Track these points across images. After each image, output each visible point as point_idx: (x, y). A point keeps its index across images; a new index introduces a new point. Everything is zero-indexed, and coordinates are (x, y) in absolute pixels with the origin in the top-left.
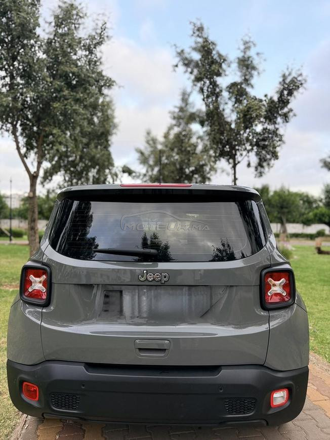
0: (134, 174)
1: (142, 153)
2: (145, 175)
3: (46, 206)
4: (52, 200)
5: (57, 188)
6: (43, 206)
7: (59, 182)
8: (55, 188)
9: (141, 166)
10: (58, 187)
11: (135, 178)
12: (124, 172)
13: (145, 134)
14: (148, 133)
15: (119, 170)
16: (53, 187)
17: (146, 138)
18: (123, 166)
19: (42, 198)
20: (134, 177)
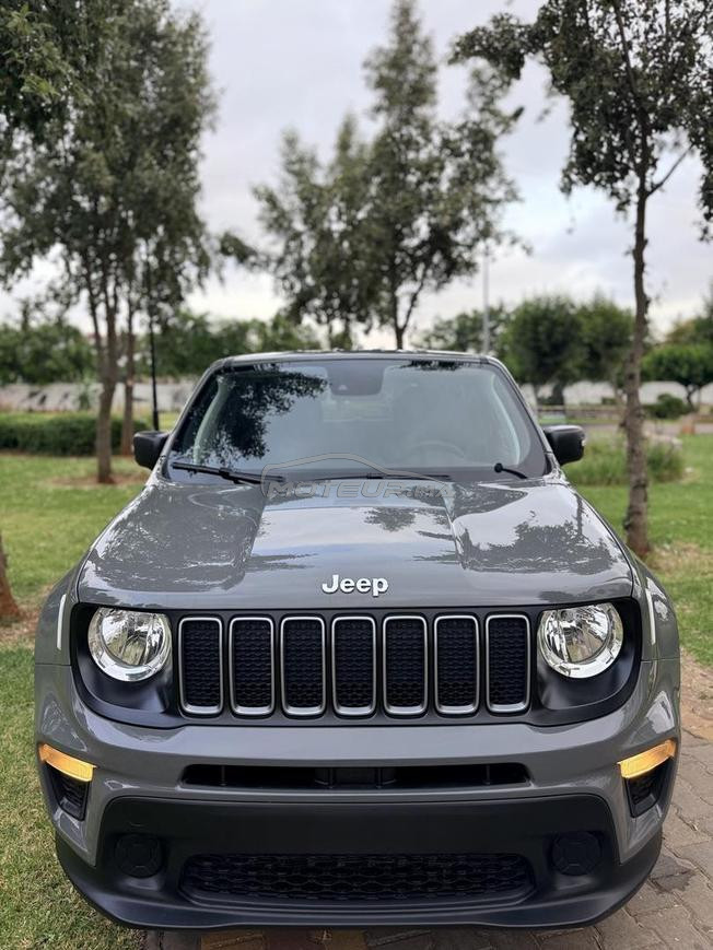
0: (252, 259)
1: (271, 200)
2: (281, 261)
3: (27, 349)
4: (38, 334)
5: (48, 299)
6: (18, 349)
7: (53, 282)
8: (42, 299)
9: (272, 237)
10: (51, 294)
11: (256, 269)
12: (224, 251)
13: (282, 145)
14: (291, 142)
15: (212, 247)
16: (38, 296)
17: (285, 155)
18: (222, 235)
19: (13, 331)
20: (254, 264)
